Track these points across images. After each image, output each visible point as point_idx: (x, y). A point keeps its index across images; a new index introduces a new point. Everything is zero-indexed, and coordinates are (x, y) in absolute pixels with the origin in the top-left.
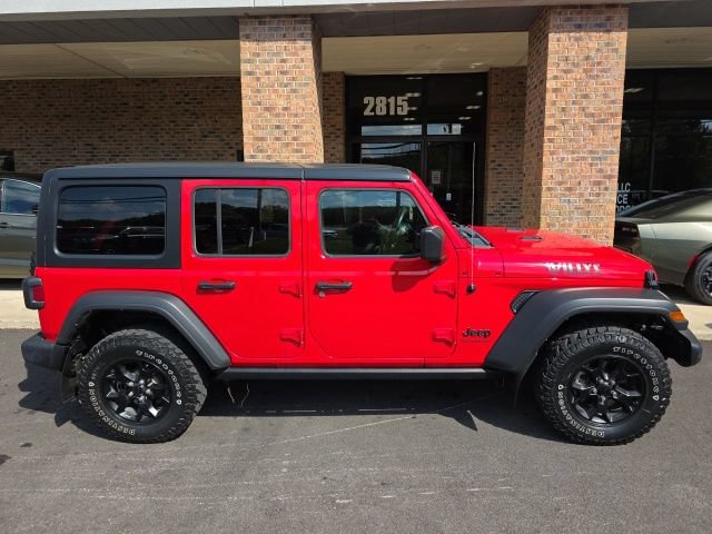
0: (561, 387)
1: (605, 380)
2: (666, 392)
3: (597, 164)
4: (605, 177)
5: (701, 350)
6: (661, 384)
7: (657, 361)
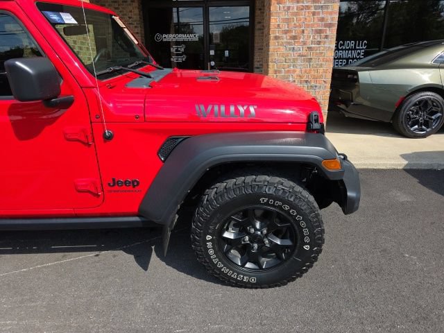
0: (209, 237)
1: (256, 229)
2: (318, 242)
3: (319, 13)
4: (326, 25)
5: (358, 199)
6: (312, 235)
7: (307, 211)
